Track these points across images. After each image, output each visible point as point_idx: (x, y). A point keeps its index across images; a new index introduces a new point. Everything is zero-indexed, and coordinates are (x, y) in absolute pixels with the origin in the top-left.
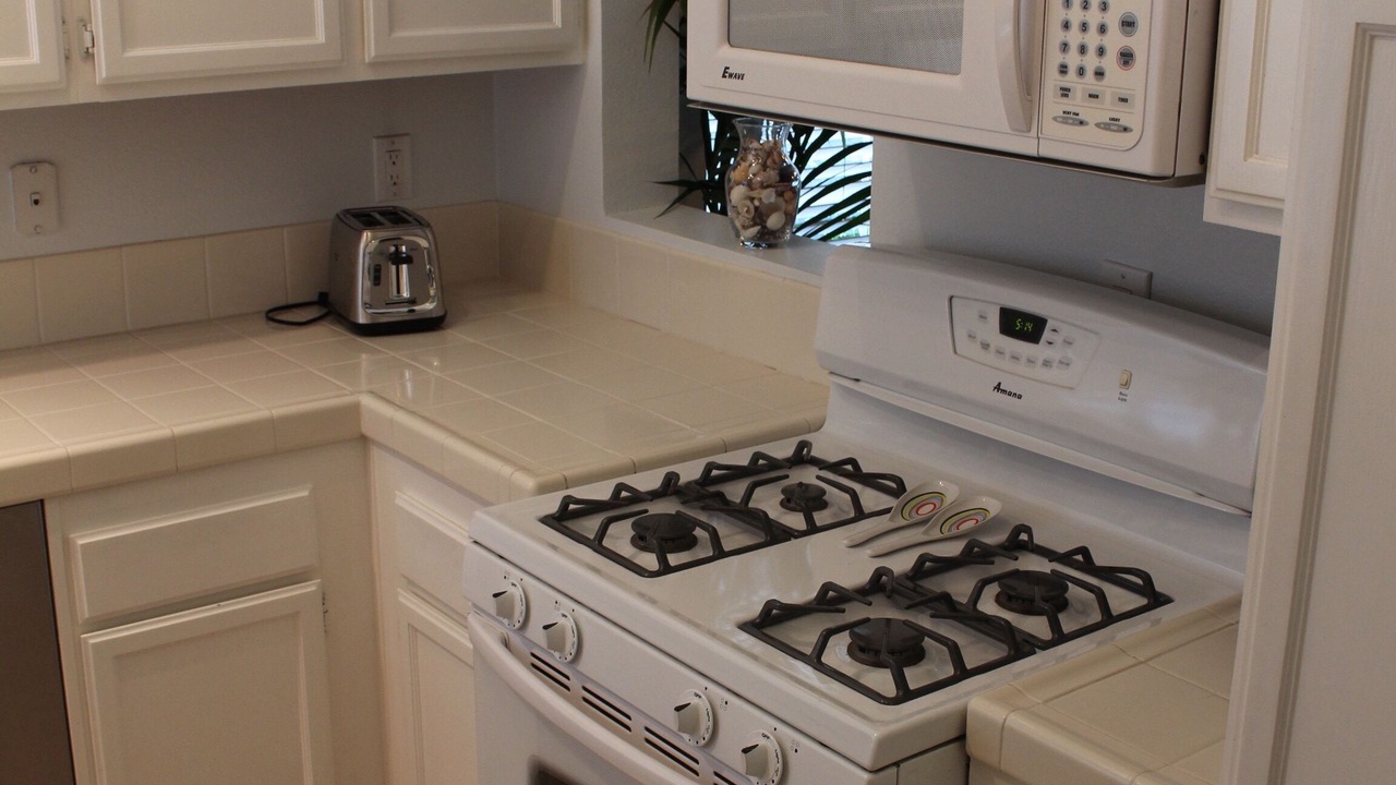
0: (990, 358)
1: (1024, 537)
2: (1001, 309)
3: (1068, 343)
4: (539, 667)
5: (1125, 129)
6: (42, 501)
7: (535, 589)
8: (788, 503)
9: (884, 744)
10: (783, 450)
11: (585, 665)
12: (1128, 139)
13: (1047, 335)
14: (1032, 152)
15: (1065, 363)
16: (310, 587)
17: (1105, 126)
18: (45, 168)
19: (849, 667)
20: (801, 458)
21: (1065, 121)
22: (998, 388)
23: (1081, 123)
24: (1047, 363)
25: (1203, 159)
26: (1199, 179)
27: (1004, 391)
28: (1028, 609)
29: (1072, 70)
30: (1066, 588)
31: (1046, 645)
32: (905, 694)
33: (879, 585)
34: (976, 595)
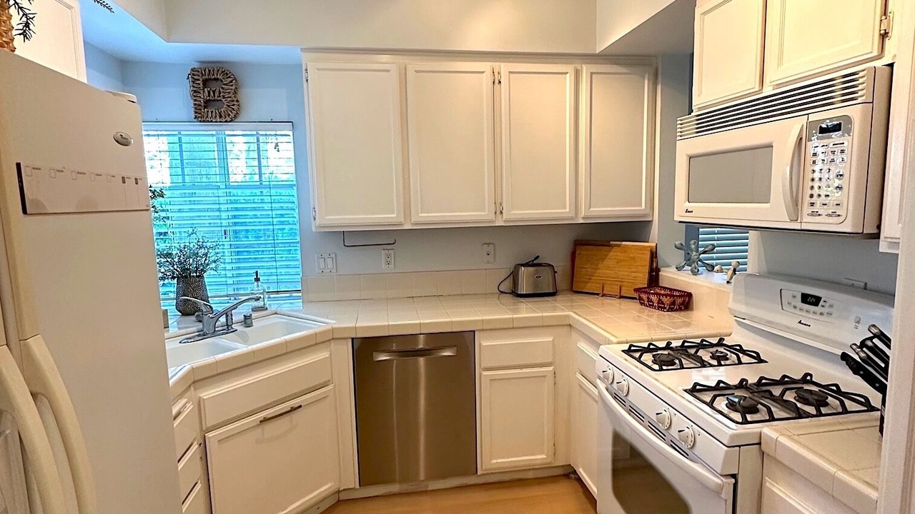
0: (797, 311)
1: (809, 378)
2: (802, 294)
3: (831, 306)
4: (615, 397)
5: (839, 216)
6: (474, 331)
7: (618, 374)
8: (713, 357)
9: (733, 437)
10: (715, 341)
11: (630, 398)
12: (841, 219)
13: (821, 303)
14: (799, 228)
15: (830, 314)
16: (551, 368)
17: (829, 215)
18: (491, 245)
19: (726, 410)
20: (720, 343)
21: (812, 215)
22: (800, 322)
23: (819, 215)
24: (821, 314)
25: (879, 227)
26: (877, 236)
27: (802, 324)
28: (807, 403)
29: (815, 196)
30: (827, 398)
31: (813, 416)
32: (745, 422)
33: (742, 384)
34: (783, 393)
